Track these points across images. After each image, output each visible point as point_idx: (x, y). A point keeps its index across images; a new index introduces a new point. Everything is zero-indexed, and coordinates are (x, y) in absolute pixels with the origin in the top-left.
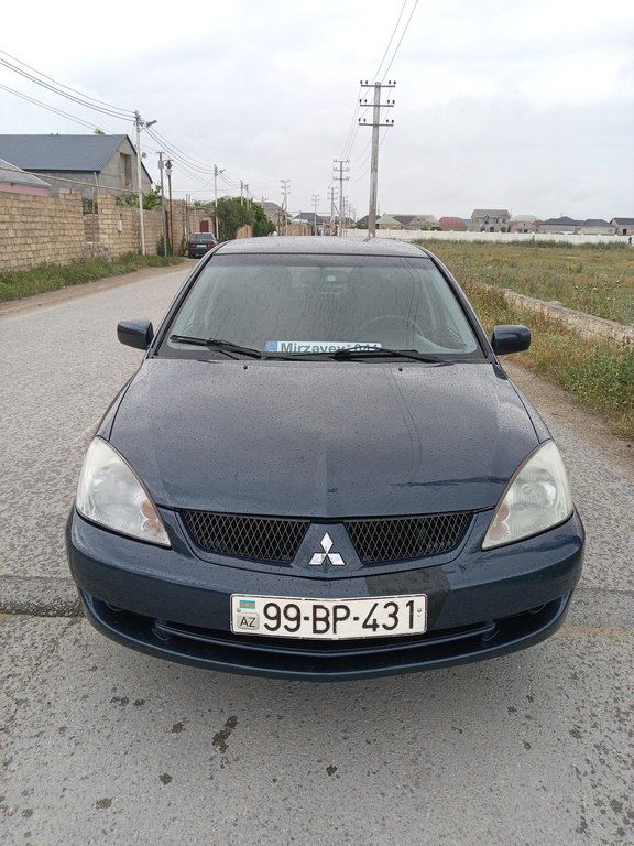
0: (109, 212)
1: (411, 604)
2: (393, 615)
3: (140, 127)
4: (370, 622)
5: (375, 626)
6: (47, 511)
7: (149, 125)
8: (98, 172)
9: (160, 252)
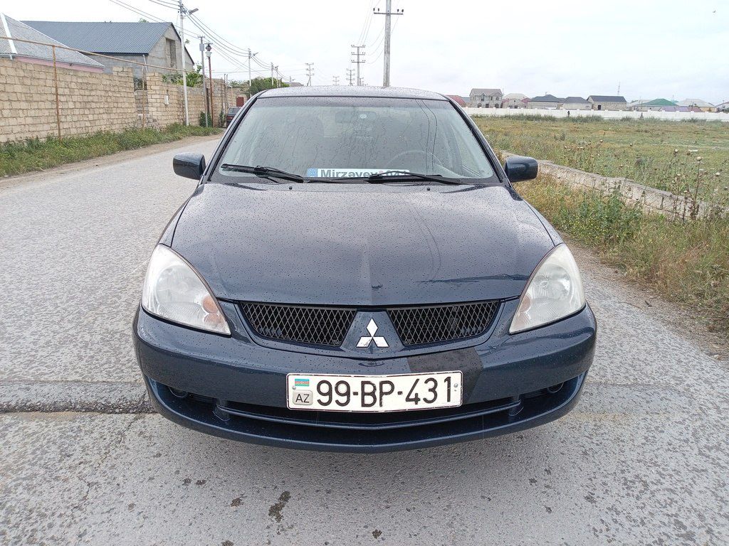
0: (157, 88)
1: (448, 380)
2: (433, 390)
3: (183, 14)
4: (412, 396)
5: (416, 400)
6: (110, 328)
7: (191, 12)
8: (147, 55)
9: (202, 123)
